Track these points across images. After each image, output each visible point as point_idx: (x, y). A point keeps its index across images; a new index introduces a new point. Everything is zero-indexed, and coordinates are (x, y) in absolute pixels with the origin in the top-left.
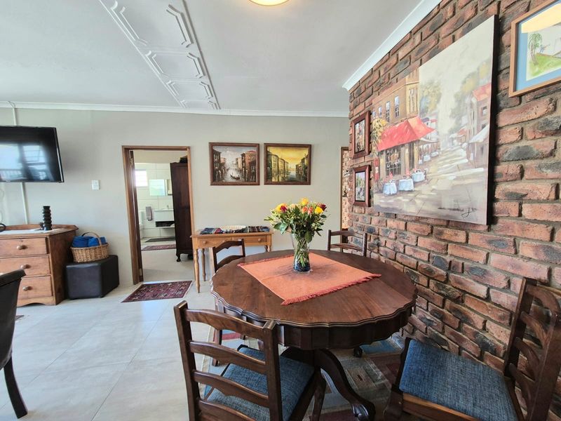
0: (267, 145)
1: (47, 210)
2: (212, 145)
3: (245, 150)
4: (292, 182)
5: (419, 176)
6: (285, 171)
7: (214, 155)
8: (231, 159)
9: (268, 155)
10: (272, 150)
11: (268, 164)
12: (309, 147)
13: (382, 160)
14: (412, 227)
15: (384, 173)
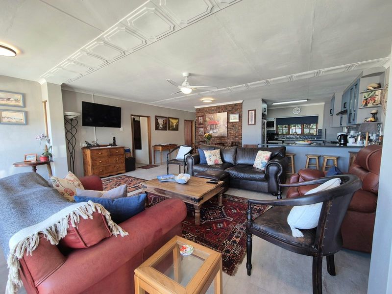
0: (169, 118)
1: (114, 138)
2: (156, 116)
3: (164, 119)
4: (174, 130)
5: (217, 130)
6: (173, 126)
7: (156, 120)
8: (161, 121)
9: (169, 121)
10: (170, 119)
11: (169, 124)
12: (178, 119)
13: (209, 126)
14: (216, 139)
15: (209, 129)
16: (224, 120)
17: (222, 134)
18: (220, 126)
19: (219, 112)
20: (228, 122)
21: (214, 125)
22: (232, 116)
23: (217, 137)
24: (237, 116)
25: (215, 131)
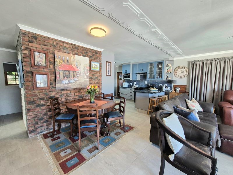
5: (76, 79)
13: (61, 73)
14: (72, 91)
15: (62, 77)
16: (84, 67)
17: (83, 85)
18: (80, 74)
19: (77, 54)
20: (90, 70)
21: (71, 71)
22: (93, 64)
23: (75, 89)
24: (98, 65)
25: (72, 81)
